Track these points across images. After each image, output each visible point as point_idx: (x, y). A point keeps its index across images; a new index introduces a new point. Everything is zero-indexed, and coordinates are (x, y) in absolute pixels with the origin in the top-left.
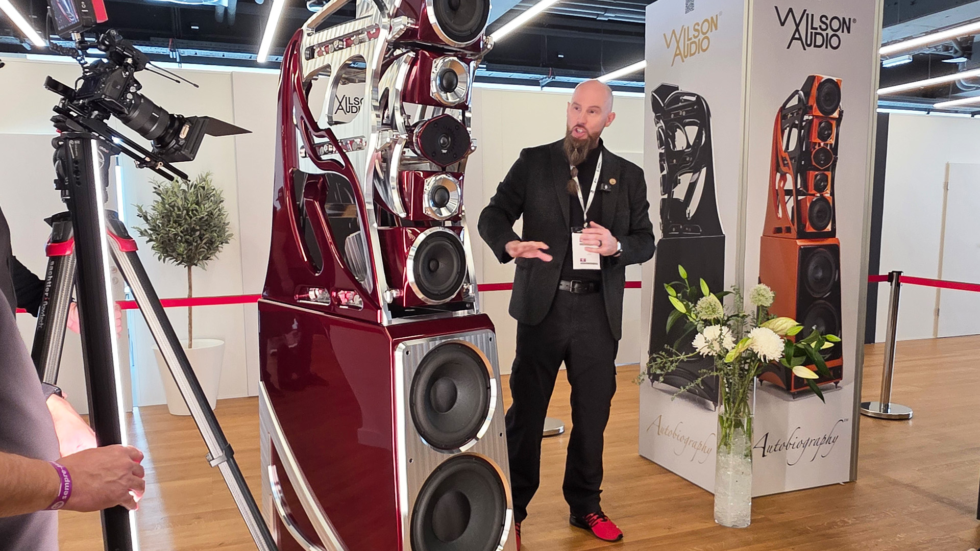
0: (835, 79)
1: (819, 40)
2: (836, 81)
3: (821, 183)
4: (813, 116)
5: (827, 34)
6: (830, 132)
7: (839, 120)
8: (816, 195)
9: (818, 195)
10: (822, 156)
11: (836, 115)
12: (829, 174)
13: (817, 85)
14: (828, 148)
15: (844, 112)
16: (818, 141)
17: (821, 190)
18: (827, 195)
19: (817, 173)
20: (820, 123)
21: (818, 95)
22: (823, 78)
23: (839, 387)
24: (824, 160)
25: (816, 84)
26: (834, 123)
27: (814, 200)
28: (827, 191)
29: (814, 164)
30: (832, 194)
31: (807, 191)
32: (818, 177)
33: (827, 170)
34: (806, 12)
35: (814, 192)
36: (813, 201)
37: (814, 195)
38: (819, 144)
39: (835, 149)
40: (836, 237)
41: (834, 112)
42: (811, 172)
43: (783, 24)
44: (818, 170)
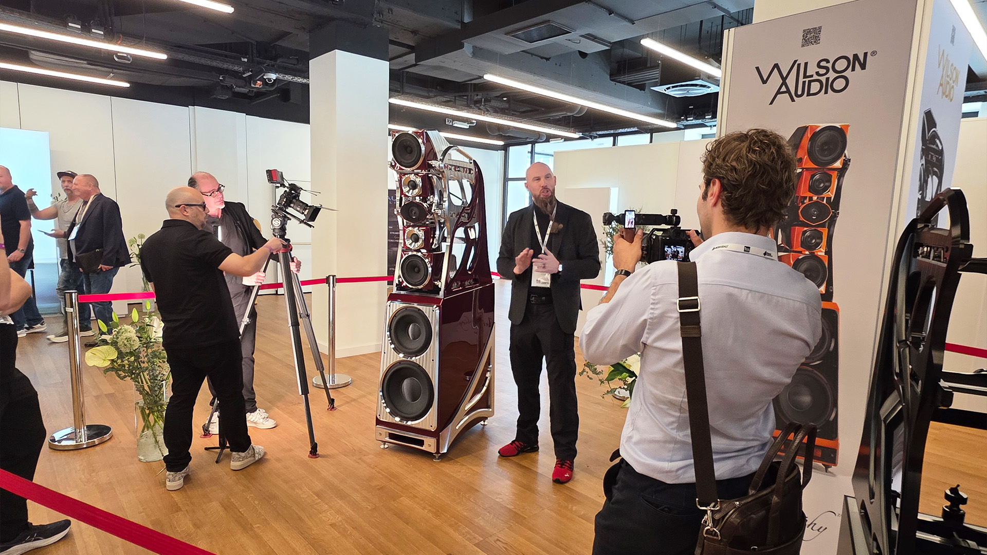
0: (838, 125)
1: (815, 87)
2: (840, 127)
3: (812, 240)
4: (803, 169)
5: (828, 79)
6: (827, 184)
7: (842, 171)
8: (803, 252)
9: (807, 253)
10: (814, 211)
11: (838, 164)
12: (825, 232)
13: (809, 136)
14: (825, 202)
15: (851, 161)
16: (809, 194)
17: (812, 247)
18: (821, 252)
19: (805, 229)
20: (813, 176)
21: (811, 146)
22: (819, 127)
23: (830, 472)
24: (817, 216)
25: (809, 134)
26: (835, 175)
27: (800, 258)
28: (821, 249)
29: (802, 219)
30: (829, 252)
31: (791, 247)
32: (808, 234)
33: (823, 226)
34: (797, 63)
35: (800, 249)
36: (798, 259)
37: (801, 252)
38: (811, 199)
39: (835, 203)
40: (834, 301)
41: (835, 160)
42: (797, 227)
43: (764, 82)
44: (807, 225)
